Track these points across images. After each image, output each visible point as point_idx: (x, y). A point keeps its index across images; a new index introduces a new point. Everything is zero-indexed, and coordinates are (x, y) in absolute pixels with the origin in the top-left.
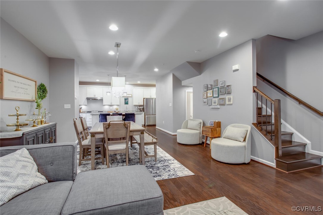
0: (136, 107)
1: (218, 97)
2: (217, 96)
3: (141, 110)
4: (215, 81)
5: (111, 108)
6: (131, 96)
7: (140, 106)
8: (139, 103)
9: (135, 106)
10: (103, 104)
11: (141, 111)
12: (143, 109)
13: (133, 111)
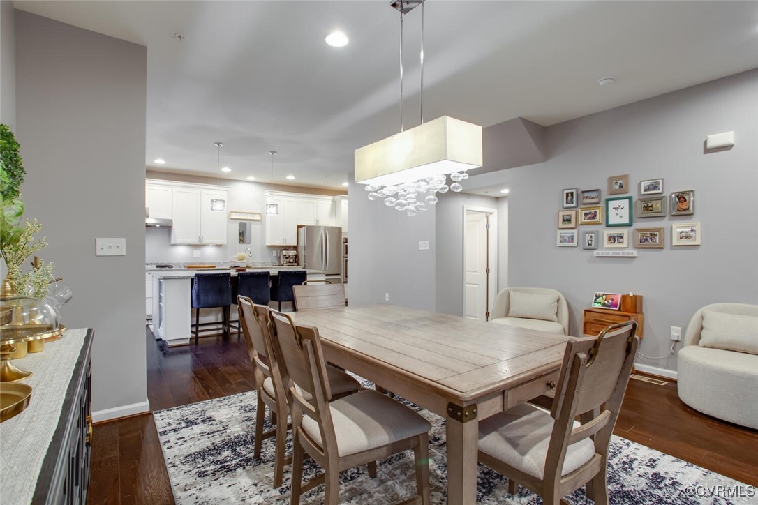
0: (275, 253)
1: (630, 225)
2: (626, 221)
3: (292, 260)
4: (612, 180)
5: (197, 253)
6: (258, 217)
7: (287, 248)
8: (285, 240)
9: (272, 247)
10: (172, 243)
11: (289, 262)
12: (296, 256)
13: (264, 263)
